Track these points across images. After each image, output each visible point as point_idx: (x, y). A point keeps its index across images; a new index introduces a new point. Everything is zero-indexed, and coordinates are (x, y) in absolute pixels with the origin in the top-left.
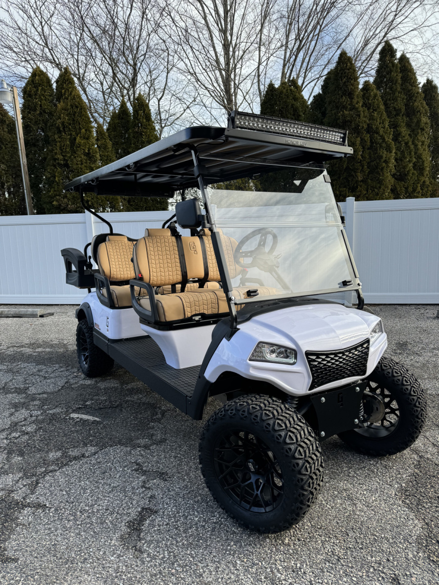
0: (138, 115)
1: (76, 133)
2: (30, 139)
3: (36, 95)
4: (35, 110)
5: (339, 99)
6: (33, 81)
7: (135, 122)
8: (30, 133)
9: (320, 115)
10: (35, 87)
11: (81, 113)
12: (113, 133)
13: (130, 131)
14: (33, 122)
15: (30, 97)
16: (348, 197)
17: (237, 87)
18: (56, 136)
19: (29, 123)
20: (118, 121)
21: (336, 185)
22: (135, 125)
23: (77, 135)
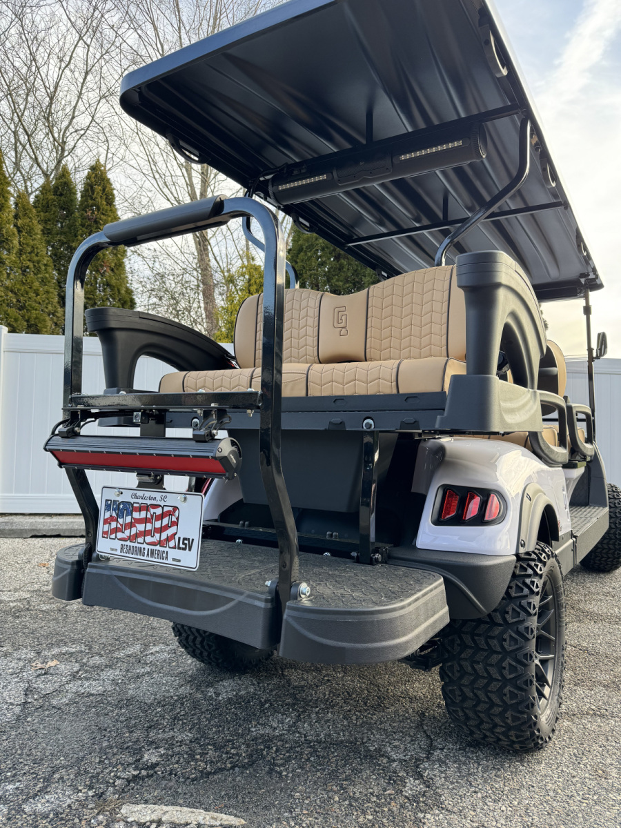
7: (86, 203)
20: (52, 196)
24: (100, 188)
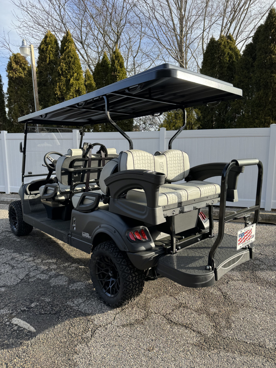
0: (114, 63)
1: (70, 76)
2: (42, 81)
3: (47, 50)
4: (46, 61)
5: (268, 46)
6: (45, 41)
7: (112, 68)
8: (42, 77)
9: (251, 60)
10: (46, 45)
11: (75, 61)
12: (97, 76)
13: (109, 74)
14: (44, 69)
15: (43, 52)
16: (272, 123)
17: (187, 47)
18: (57, 79)
19: (41, 70)
20: (100, 68)
21: (262, 114)
22: (112, 71)
23: (71, 78)
24: (117, 61)
